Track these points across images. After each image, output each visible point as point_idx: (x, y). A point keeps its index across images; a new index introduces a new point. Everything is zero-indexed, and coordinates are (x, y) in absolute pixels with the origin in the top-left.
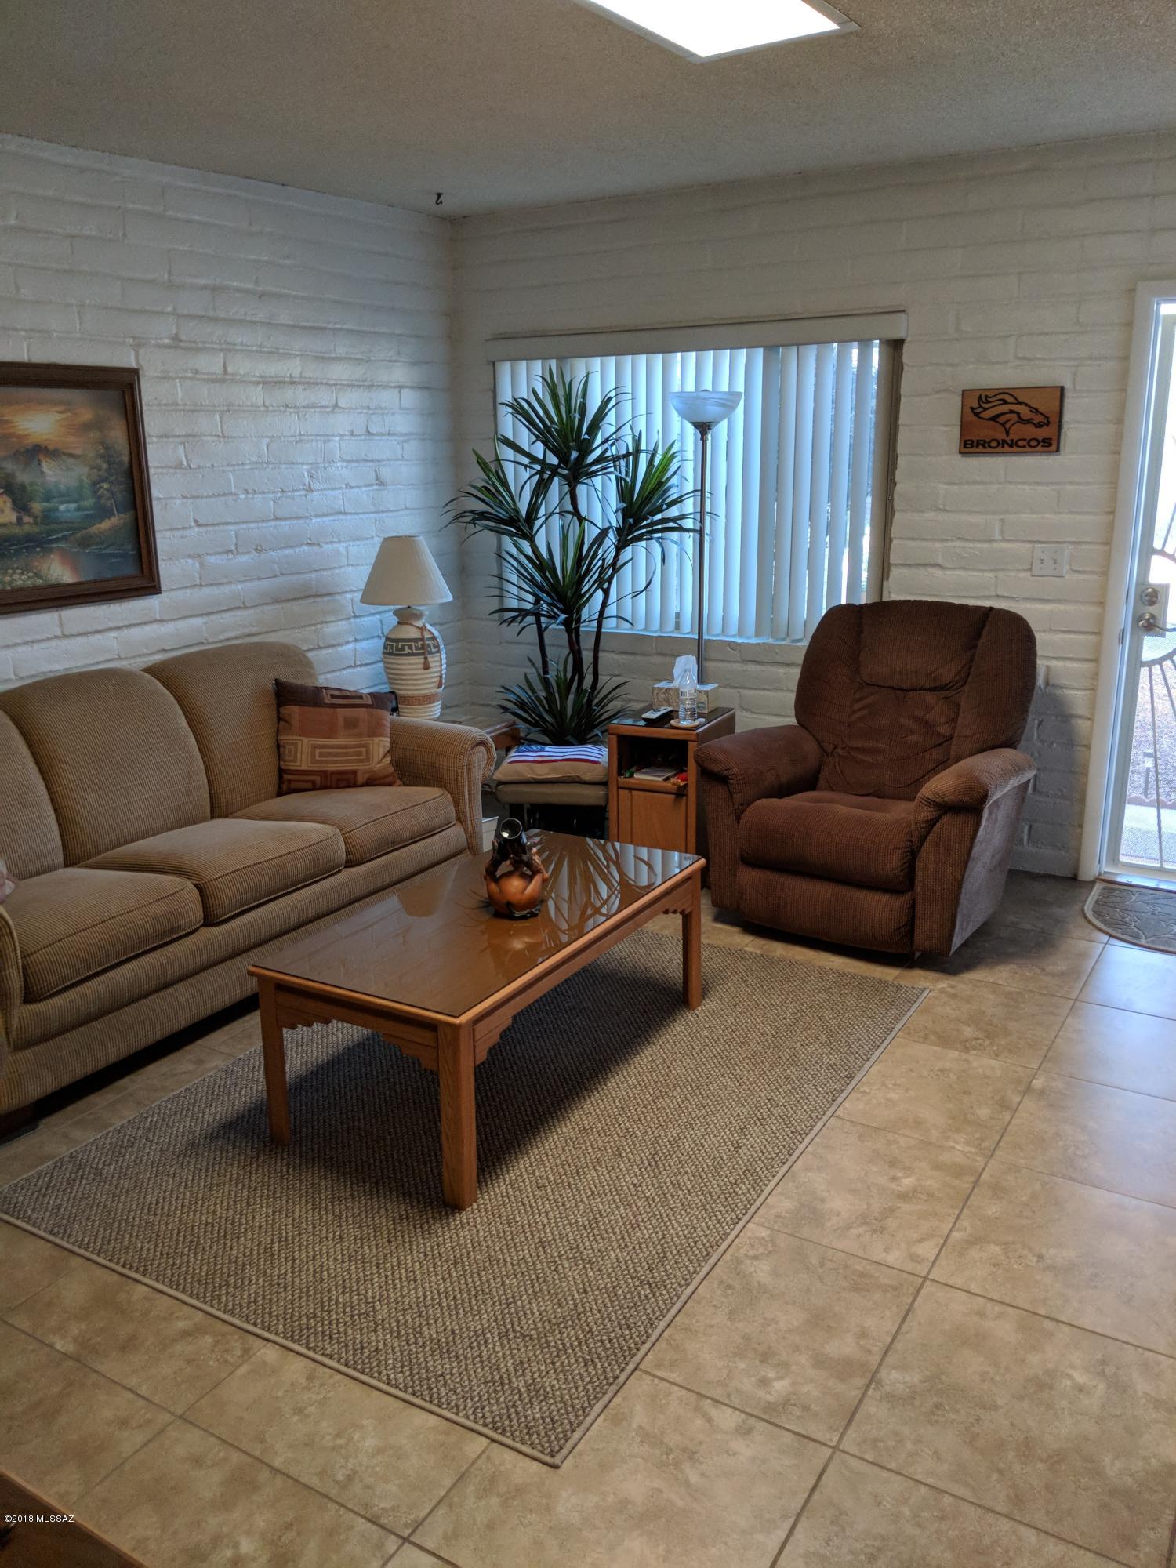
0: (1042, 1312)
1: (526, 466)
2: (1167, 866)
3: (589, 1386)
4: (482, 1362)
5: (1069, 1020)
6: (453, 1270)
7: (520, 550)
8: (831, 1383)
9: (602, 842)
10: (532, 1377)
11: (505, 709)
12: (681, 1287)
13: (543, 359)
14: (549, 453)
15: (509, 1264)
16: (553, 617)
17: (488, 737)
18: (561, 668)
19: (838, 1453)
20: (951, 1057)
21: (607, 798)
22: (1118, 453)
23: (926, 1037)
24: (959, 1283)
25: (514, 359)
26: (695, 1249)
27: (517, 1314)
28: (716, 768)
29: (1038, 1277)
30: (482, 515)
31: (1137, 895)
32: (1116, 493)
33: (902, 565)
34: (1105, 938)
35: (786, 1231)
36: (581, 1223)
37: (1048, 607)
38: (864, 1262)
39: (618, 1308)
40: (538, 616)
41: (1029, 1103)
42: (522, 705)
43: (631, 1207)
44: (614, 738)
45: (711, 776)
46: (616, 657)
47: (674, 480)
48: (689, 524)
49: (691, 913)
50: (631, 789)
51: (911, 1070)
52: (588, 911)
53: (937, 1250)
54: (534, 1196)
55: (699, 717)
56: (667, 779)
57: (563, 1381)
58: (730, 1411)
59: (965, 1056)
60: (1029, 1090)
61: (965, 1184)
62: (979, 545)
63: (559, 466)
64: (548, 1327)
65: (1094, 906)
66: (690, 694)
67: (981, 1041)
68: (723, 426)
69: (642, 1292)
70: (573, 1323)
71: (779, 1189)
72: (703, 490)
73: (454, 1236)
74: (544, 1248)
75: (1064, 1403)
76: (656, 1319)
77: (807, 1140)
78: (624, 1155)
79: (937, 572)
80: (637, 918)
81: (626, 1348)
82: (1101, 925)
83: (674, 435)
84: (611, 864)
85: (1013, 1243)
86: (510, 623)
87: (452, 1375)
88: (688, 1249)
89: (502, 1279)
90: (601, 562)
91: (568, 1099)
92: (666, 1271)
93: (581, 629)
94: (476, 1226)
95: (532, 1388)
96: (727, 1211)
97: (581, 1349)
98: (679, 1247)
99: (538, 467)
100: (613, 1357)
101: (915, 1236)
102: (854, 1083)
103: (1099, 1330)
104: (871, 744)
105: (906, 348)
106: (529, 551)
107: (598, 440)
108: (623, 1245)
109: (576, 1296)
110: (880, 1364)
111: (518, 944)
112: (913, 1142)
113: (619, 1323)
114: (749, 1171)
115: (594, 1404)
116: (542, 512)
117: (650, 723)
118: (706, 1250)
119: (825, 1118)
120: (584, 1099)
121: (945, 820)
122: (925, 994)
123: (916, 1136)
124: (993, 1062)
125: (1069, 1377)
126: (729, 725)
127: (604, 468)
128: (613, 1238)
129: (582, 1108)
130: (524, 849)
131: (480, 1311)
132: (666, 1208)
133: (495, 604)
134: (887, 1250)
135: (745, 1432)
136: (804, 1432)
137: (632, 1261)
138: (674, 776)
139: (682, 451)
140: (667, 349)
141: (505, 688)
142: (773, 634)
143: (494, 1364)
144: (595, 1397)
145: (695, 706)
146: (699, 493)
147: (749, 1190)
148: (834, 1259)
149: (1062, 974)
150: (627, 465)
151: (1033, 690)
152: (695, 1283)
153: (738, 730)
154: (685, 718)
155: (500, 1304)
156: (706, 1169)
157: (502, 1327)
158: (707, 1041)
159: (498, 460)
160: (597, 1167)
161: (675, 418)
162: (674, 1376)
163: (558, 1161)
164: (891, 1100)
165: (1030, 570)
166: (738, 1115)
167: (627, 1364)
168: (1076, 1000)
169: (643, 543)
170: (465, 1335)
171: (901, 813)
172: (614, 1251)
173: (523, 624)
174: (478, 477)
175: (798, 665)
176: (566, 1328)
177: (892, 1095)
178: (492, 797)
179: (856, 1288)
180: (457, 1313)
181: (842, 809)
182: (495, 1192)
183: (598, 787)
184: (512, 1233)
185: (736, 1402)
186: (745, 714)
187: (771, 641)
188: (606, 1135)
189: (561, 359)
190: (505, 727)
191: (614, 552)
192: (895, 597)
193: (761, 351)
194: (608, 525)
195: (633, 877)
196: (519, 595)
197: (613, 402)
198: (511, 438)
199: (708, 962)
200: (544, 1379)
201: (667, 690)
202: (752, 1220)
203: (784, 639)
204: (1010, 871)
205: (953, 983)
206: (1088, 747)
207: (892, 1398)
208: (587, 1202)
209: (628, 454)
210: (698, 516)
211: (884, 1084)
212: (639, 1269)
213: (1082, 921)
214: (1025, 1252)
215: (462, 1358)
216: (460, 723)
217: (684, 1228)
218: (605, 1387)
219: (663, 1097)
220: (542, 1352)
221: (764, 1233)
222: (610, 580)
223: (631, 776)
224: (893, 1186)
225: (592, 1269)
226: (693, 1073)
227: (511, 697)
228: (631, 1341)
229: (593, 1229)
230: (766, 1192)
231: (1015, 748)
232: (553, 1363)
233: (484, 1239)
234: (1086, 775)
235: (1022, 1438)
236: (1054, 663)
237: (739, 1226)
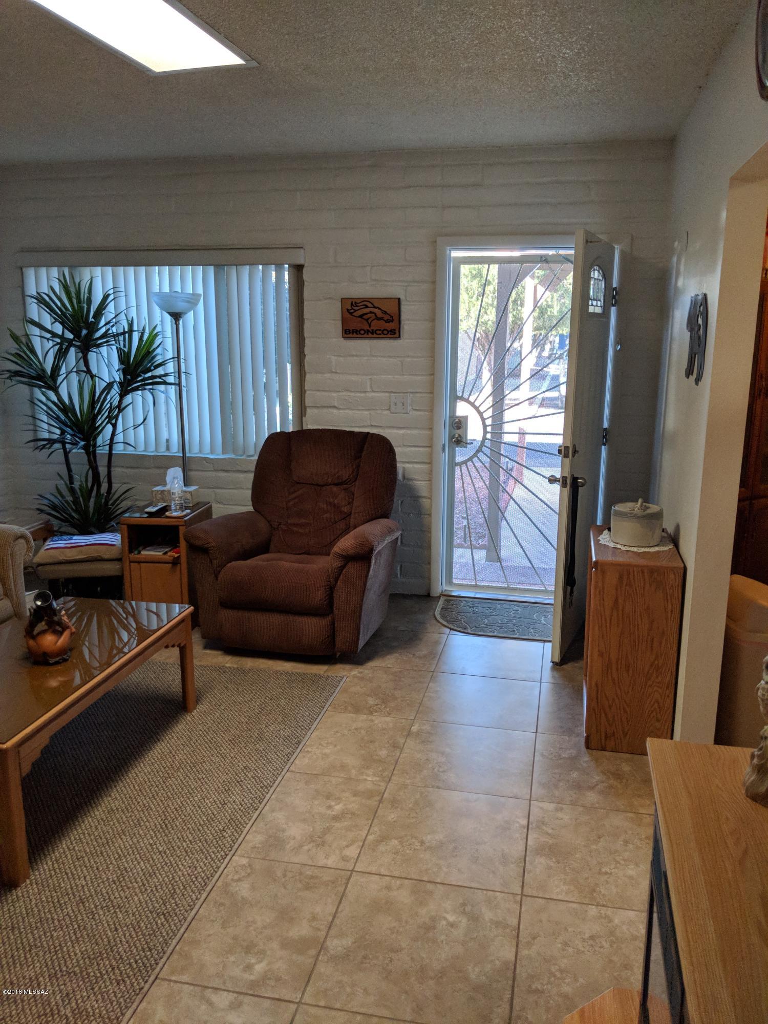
0: (425, 879)
1: (48, 339)
2: (479, 583)
3: (121, 1000)
4: (35, 1001)
5: (431, 684)
6: (11, 934)
7: (48, 399)
8: (294, 957)
9: (122, 601)
10: (76, 1003)
11: (41, 511)
12: (187, 912)
13: (59, 266)
14: (66, 332)
15: (56, 921)
16: (75, 444)
17: (28, 533)
18: (83, 479)
19: (301, 1006)
20: (362, 720)
21: (122, 570)
22: (434, 339)
23: (346, 708)
24: (374, 870)
25: (37, 265)
26: (196, 882)
27: (63, 958)
28: (199, 543)
29: (422, 856)
30: (17, 373)
31: (464, 602)
32: (433, 364)
33: (313, 407)
34: (448, 631)
35: (259, 857)
36: (111, 880)
37: (402, 432)
38: (312, 868)
39: (141, 936)
40: (64, 443)
41: (411, 743)
42: (54, 507)
43: (149, 861)
44: (125, 527)
45: (197, 549)
46: (125, 470)
47: (159, 351)
48: (171, 379)
49: (185, 645)
50: (139, 562)
51: (337, 732)
52: (114, 651)
53: (359, 850)
54: (75, 866)
55: (186, 509)
56: (165, 553)
57: (100, 1001)
58: (226, 993)
59: (370, 717)
60: (409, 734)
61: (373, 802)
62: (359, 394)
63: (73, 340)
64: (88, 962)
65: (441, 612)
66: (179, 494)
67: (379, 706)
68: (190, 315)
69: (159, 922)
70: (107, 954)
71: (254, 828)
72: (178, 357)
73: (12, 907)
74: (83, 903)
75: (443, 937)
76: (170, 939)
77: (271, 792)
78: (142, 824)
79: (335, 411)
80: (146, 653)
81: (148, 965)
82: (445, 623)
83: (157, 320)
84: (129, 616)
85: (406, 835)
86: (41, 449)
87: (11, 1016)
88: (192, 883)
89: (51, 933)
90: (109, 405)
91: (98, 790)
92: (176, 903)
93: (97, 452)
94: (29, 897)
95: (76, 1012)
96: (218, 851)
97: (114, 974)
98: (185, 883)
99: (59, 341)
100: (138, 974)
101: (345, 843)
102: (301, 746)
103: (459, 884)
104: (302, 521)
105: (305, 270)
106: (55, 398)
107: (103, 322)
108: (144, 890)
109: (110, 934)
110: (326, 938)
111: (54, 683)
112: (340, 780)
113: (143, 948)
114: (232, 819)
115: (126, 1013)
116: (63, 370)
117: (151, 515)
118: (204, 882)
119: (283, 773)
120: (111, 788)
121: (349, 565)
122: (344, 680)
123: (342, 775)
124: (388, 719)
125: (445, 918)
126: (208, 513)
127: (107, 342)
128: (136, 886)
129: (110, 796)
130: (54, 612)
131: (33, 962)
132: (175, 857)
133: (30, 436)
134: (327, 857)
135: (235, 1006)
136: (277, 997)
137: (151, 899)
138: (170, 551)
139: (163, 331)
140: (148, 264)
141: (41, 496)
142: (234, 452)
143: (46, 1001)
144: (126, 1007)
145: (183, 502)
146: (176, 359)
147: (233, 833)
148: (293, 870)
149: (425, 656)
150: (124, 340)
151: (396, 482)
152: (197, 907)
153: (214, 516)
154: (176, 511)
155: (50, 953)
156: (202, 823)
157: (52, 970)
158: (201, 733)
159: (27, 335)
160: (123, 836)
161: (157, 311)
162: (185, 978)
163: (92, 837)
164: (325, 754)
165: (389, 409)
166: (224, 781)
167: (149, 976)
168: (434, 672)
169: (140, 392)
170: (22, 983)
171: (323, 564)
172: (137, 895)
173: (51, 450)
174: (12, 347)
175: (252, 472)
176: (102, 959)
177: (327, 751)
178: (32, 575)
179: (307, 887)
180: (15, 967)
181: (287, 565)
182: (43, 868)
183: (116, 562)
184: (58, 896)
185: (229, 986)
186: (219, 505)
187: (233, 456)
188: (128, 812)
189: (72, 267)
190: (41, 524)
191: (118, 398)
192: (310, 427)
193: (212, 268)
194: (113, 380)
195: (146, 624)
196: (48, 429)
197: (111, 297)
198: (37, 320)
199: (198, 677)
200: (87, 1003)
201: (162, 491)
202: (236, 854)
203: (241, 456)
204: (391, 595)
205: (361, 670)
206: (430, 515)
207: (334, 959)
208: (115, 863)
209: (124, 333)
210: (177, 375)
211: (320, 744)
212: (156, 905)
213: (435, 622)
214: (414, 840)
215: (19, 1001)
216: (5, 523)
217: (188, 869)
218: (133, 998)
219: (170, 778)
220: (84, 982)
221: (244, 861)
222: (117, 417)
223: (139, 553)
224: (329, 812)
225: (121, 912)
226: (192, 757)
227: (46, 502)
228: (152, 959)
229: (120, 882)
230: (245, 832)
231: (388, 518)
232: (93, 989)
233: (36, 906)
234: (430, 532)
235: (419, 966)
236: (407, 465)
237: (227, 860)
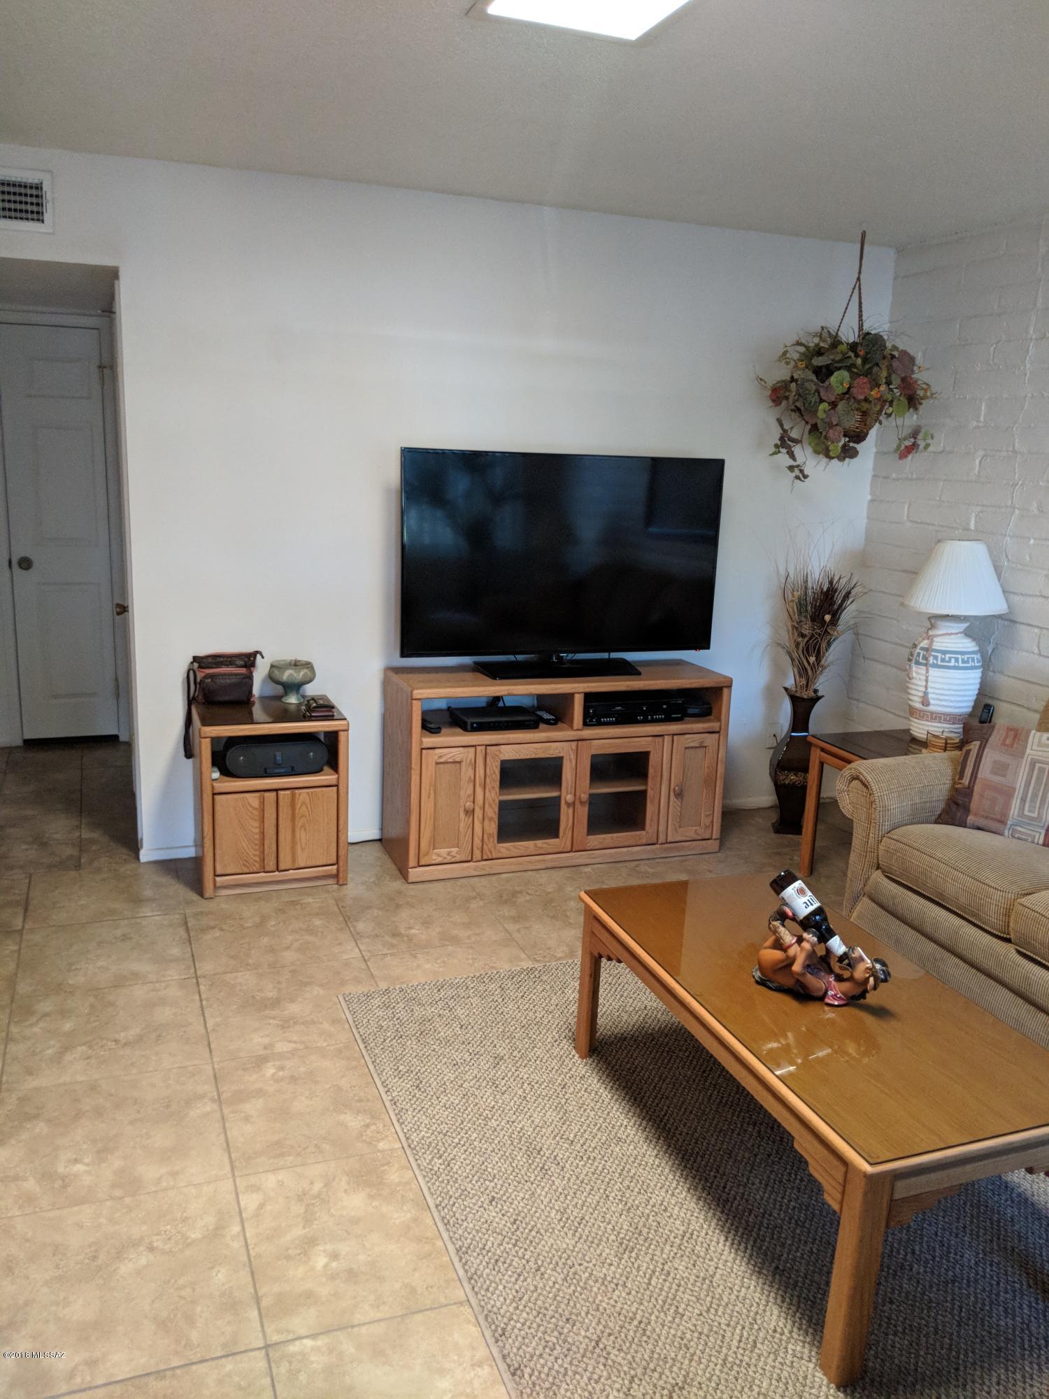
24: (205, 1188)
35: (370, 1156)
38: (290, 1165)
53: (242, 1205)
71: (415, 1186)
75: (85, 1147)
85: (182, 1251)
101: (268, 1208)
103: (78, 1207)
134: (281, 1184)
148: (312, 1155)
179: (278, 1144)
202: (401, 1149)
207: (199, 1097)
214: (167, 1247)
221: (382, 1146)
235: (105, 1116)
